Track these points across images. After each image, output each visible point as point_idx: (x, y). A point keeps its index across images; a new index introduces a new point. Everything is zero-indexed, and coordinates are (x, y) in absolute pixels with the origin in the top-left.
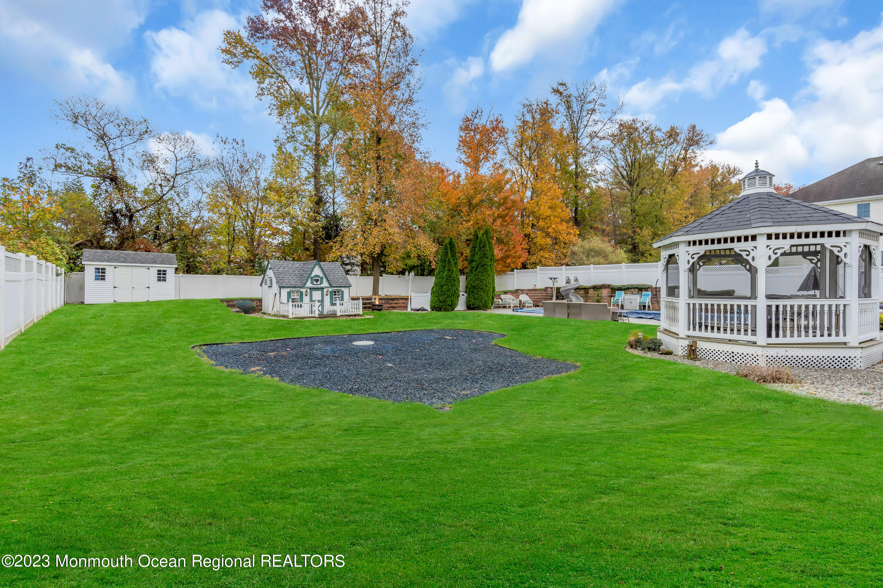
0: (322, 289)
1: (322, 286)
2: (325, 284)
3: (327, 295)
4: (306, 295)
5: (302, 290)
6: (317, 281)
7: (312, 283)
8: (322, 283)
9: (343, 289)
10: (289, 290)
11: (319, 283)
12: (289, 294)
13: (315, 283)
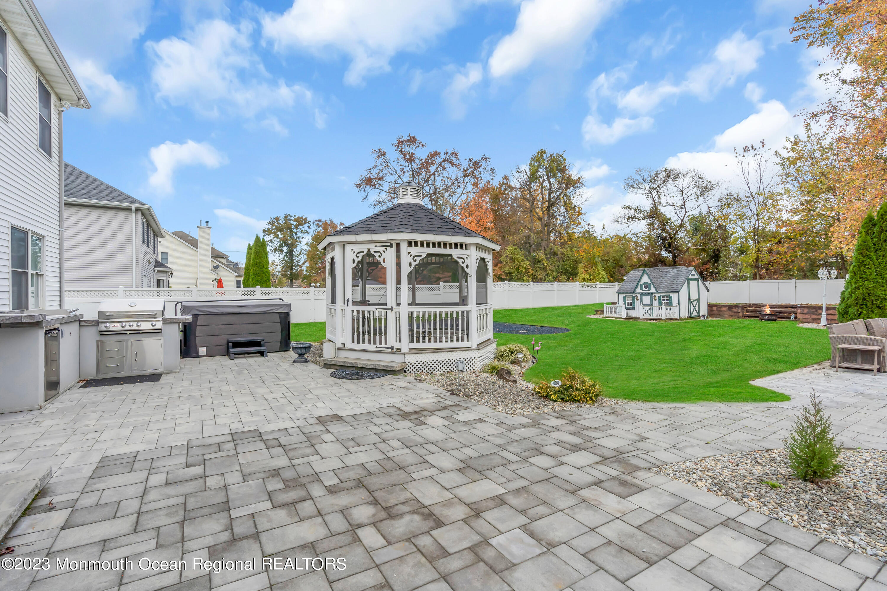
0: (650, 294)
1: (651, 291)
2: (653, 290)
3: (655, 300)
4: (638, 300)
5: (634, 295)
6: (646, 287)
7: (642, 289)
8: (650, 289)
9: (671, 294)
10: (624, 295)
11: (648, 289)
12: (624, 298)
13: (644, 289)
